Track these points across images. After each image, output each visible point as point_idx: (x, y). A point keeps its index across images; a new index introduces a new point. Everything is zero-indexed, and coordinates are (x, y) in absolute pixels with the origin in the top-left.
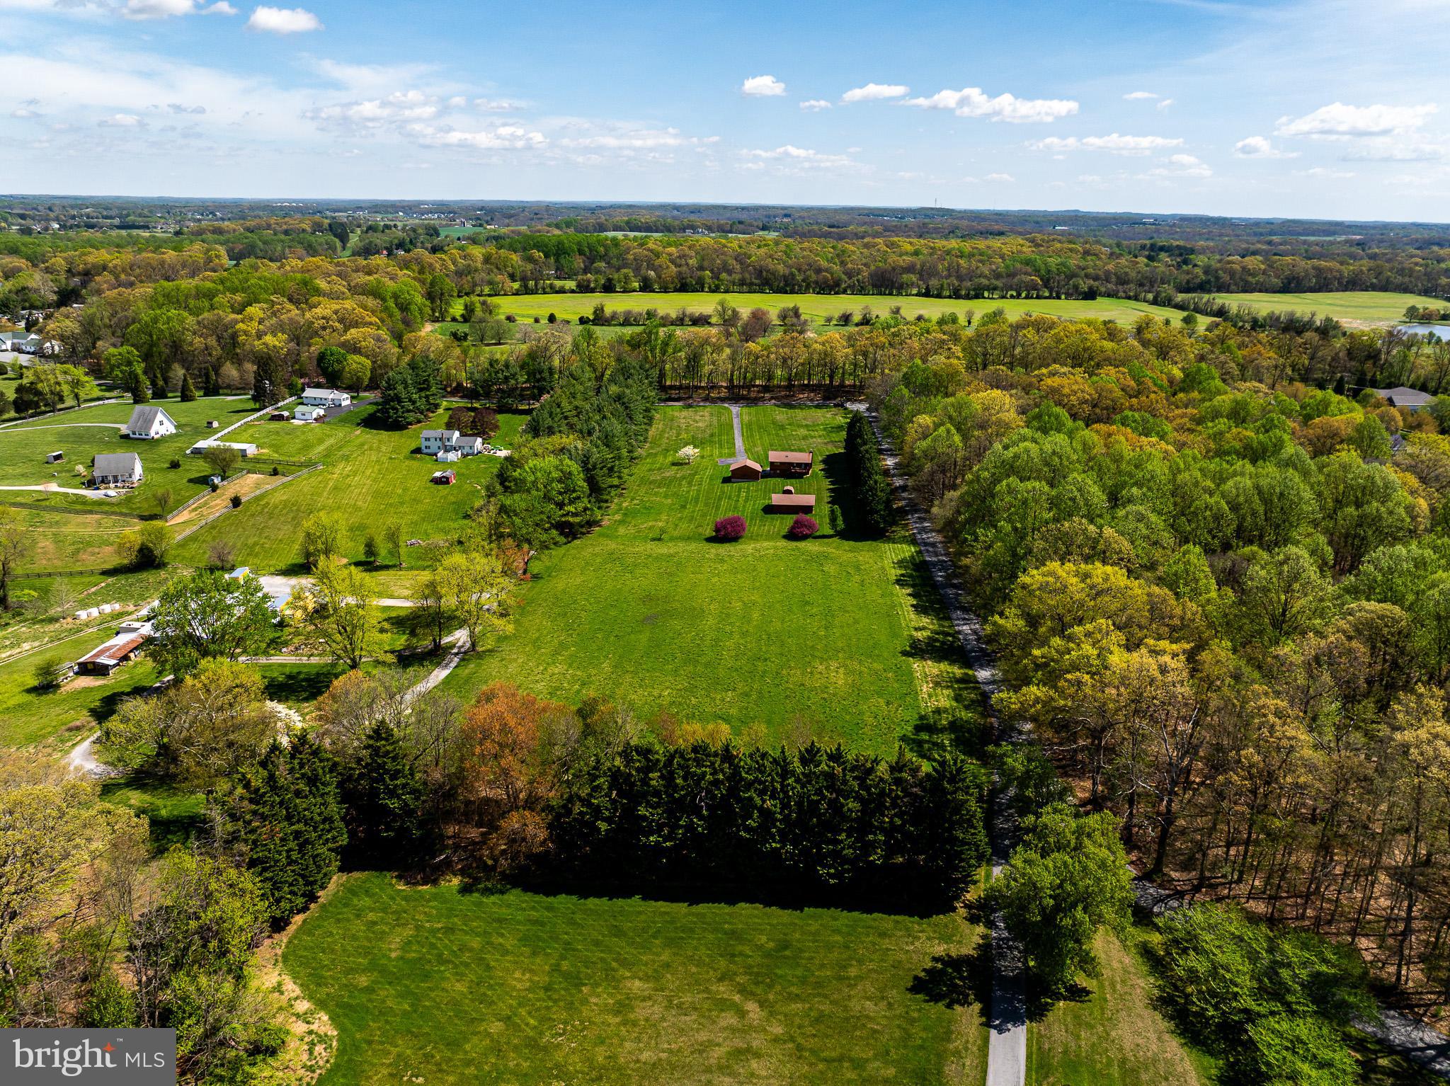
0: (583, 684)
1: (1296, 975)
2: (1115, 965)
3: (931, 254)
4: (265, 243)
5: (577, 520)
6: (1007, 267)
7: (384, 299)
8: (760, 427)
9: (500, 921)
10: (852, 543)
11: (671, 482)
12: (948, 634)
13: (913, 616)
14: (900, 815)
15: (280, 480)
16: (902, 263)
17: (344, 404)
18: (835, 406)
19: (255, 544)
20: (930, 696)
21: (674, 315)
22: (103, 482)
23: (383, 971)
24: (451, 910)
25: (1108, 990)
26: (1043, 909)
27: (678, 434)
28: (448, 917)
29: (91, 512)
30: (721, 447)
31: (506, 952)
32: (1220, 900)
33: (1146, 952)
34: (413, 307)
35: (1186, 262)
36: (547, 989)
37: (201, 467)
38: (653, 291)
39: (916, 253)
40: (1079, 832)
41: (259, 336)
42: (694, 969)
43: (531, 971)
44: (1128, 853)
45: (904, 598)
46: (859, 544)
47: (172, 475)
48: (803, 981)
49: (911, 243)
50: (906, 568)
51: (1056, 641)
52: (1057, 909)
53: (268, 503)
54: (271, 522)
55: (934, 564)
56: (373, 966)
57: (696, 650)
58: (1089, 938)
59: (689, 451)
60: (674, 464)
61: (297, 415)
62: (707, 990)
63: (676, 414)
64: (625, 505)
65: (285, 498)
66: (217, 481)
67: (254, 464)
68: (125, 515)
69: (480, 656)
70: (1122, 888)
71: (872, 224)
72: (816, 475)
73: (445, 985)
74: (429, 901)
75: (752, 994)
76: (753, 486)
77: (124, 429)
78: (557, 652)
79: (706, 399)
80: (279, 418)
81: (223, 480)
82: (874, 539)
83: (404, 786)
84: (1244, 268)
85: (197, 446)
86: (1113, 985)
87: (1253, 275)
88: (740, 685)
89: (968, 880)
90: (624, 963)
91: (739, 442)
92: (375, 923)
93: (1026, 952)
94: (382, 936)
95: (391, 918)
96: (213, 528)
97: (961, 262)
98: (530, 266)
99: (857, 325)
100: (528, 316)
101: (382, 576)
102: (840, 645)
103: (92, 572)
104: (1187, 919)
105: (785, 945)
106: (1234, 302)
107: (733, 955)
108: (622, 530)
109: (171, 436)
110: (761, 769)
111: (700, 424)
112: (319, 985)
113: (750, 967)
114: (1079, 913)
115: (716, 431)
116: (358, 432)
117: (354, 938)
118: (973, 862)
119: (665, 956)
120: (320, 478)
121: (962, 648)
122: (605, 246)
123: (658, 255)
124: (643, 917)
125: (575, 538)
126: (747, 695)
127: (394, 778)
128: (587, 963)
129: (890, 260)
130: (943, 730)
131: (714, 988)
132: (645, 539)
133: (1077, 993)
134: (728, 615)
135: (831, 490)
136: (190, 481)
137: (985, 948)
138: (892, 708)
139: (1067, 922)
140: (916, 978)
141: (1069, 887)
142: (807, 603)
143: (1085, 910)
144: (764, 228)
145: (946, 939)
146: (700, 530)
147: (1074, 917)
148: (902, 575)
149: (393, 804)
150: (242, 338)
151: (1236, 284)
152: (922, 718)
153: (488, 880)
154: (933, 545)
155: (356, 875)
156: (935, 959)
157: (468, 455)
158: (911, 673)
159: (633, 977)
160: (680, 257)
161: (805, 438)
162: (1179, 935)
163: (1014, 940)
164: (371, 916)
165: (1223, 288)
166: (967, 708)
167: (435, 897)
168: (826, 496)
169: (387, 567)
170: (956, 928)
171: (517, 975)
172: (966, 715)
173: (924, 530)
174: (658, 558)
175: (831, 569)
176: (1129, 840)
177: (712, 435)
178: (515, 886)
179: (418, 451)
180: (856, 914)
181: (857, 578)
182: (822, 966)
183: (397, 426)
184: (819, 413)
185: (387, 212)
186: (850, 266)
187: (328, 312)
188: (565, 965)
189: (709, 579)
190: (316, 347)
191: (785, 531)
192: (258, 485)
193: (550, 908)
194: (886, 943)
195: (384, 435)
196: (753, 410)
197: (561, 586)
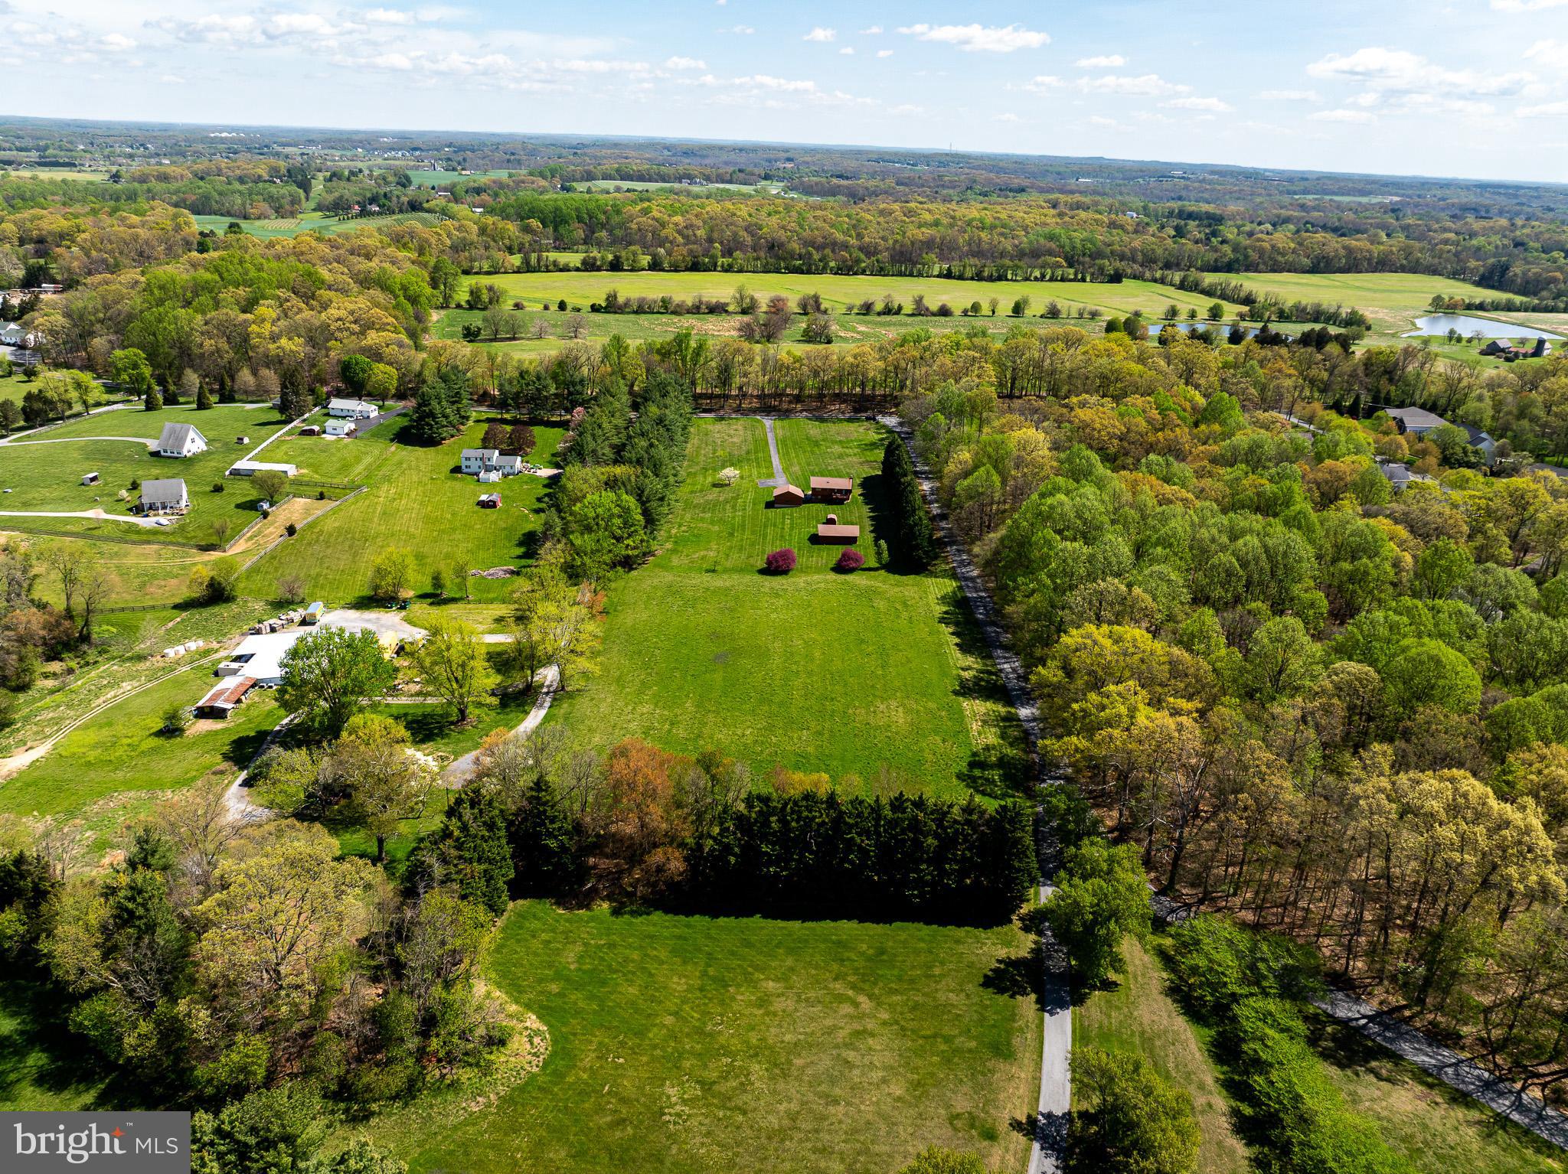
0: (672, 724)
1: (1270, 967)
2: (1137, 962)
3: (952, 226)
4: (220, 194)
5: (636, 552)
6: (1031, 242)
7: (392, 292)
8: (795, 443)
9: (651, 937)
10: (897, 577)
11: (715, 506)
12: (990, 673)
13: (959, 655)
14: (970, 849)
15: (327, 505)
16: (921, 237)
17: (372, 415)
18: (868, 419)
19: (318, 575)
20: (980, 733)
21: (690, 303)
22: (151, 508)
23: (568, 980)
24: (609, 929)
25: (1132, 981)
26: (1084, 924)
27: (715, 451)
28: (608, 935)
29: (148, 542)
30: (759, 466)
31: (662, 963)
32: (1219, 910)
33: (1162, 953)
34: (423, 299)
35: (1214, 234)
36: (701, 990)
37: (246, 491)
38: (663, 270)
39: (936, 223)
40: (1111, 860)
41: (274, 338)
42: (813, 972)
43: (685, 976)
44: (1148, 873)
45: (947, 636)
46: (904, 578)
47: (217, 499)
48: (900, 979)
49: (929, 211)
50: (949, 604)
51: (1093, 696)
52: (1095, 922)
53: (321, 531)
54: (329, 551)
55: (975, 600)
56: (558, 976)
57: (769, 690)
58: (1118, 943)
59: (730, 472)
60: (715, 485)
61: (328, 430)
62: (826, 988)
63: (710, 427)
64: (674, 531)
65: (337, 524)
66: (266, 506)
67: (299, 487)
68: (184, 545)
69: (571, 696)
70: (1144, 905)
71: (884, 175)
72: (855, 501)
73: (623, 990)
74: (587, 922)
75: (862, 990)
76: (796, 512)
77: (153, 445)
78: (640, 692)
79: (738, 410)
80: (311, 433)
81: (271, 505)
82: (917, 573)
83: (560, 829)
84: (1273, 247)
85: (235, 466)
86: (1135, 977)
87: (1283, 255)
88: (813, 724)
89: (1023, 899)
90: (757, 968)
91: (775, 460)
92: (549, 942)
93: (1068, 954)
94: (558, 952)
95: (561, 937)
96: (274, 558)
97: (983, 235)
98: (528, 238)
99: (879, 314)
100: (536, 301)
101: (452, 609)
102: (897, 684)
103: (164, 607)
104: (1192, 928)
105: (882, 951)
106: (1260, 285)
107: (843, 960)
108: (675, 561)
109: (203, 453)
110: (860, 815)
111: (735, 440)
112: (520, 992)
113: (857, 969)
114: (1112, 925)
115: (752, 447)
116: (393, 449)
117: (536, 954)
118: (1026, 884)
119: (789, 962)
120: (367, 502)
121: (1004, 686)
122: (605, 213)
123: (663, 225)
124: (765, 931)
125: (631, 569)
126: (820, 733)
127: (552, 822)
128: (729, 969)
129: (909, 234)
130: (992, 767)
131: (831, 986)
132: (700, 570)
133: (1108, 986)
134: (792, 654)
135: (872, 518)
136: (238, 506)
137: (1037, 951)
138: (948, 745)
139: (1103, 932)
140: (986, 976)
141: (1104, 905)
142: (862, 641)
143: (1116, 922)
144: (767, 177)
145: (1008, 944)
146: (752, 561)
147: (1108, 929)
148: (946, 613)
149: (552, 844)
150: (255, 341)
151: (1265, 263)
152: (975, 754)
153: (632, 903)
154: (972, 579)
155: (520, 902)
156: (999, 961)
157: (509, 474)
158: (961, 711)
159: (768, 979)
160: (686, 227)
161: (841, 456)
162: (1187, 939)
163: (1059, 944)
164: (544, 936)
165: (1251, 267)
166: (1011, 745)
167: (592, 919)
168: (868, 525)
169: (453, 600)
170: (1014, 936)
171: (675, 979)
172: (1011, 752)
173: (962, 563)
174: (716, 591)
175: (881, 604)
176: (1148, 863)
177: (748, 453)
178: (657, 909)
179: (457, 470)
180: (935, 927)
181: (905, 615)
182: (913, 967)
183: (431, 442)
184: (853, 426)
185: (344, 149)
186: (867, 239)
187: (342, 313)
188: (711, 971)
189: (767, 616)
190: (336, 352)
191: (833, 563)
192: (307, 511)
193: (688, 926)
194: (961, 948)
195: (419, 452)
196: (786, 423)
197: (629, 622)
